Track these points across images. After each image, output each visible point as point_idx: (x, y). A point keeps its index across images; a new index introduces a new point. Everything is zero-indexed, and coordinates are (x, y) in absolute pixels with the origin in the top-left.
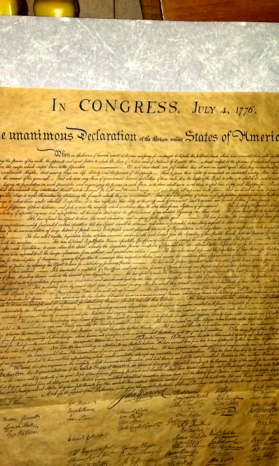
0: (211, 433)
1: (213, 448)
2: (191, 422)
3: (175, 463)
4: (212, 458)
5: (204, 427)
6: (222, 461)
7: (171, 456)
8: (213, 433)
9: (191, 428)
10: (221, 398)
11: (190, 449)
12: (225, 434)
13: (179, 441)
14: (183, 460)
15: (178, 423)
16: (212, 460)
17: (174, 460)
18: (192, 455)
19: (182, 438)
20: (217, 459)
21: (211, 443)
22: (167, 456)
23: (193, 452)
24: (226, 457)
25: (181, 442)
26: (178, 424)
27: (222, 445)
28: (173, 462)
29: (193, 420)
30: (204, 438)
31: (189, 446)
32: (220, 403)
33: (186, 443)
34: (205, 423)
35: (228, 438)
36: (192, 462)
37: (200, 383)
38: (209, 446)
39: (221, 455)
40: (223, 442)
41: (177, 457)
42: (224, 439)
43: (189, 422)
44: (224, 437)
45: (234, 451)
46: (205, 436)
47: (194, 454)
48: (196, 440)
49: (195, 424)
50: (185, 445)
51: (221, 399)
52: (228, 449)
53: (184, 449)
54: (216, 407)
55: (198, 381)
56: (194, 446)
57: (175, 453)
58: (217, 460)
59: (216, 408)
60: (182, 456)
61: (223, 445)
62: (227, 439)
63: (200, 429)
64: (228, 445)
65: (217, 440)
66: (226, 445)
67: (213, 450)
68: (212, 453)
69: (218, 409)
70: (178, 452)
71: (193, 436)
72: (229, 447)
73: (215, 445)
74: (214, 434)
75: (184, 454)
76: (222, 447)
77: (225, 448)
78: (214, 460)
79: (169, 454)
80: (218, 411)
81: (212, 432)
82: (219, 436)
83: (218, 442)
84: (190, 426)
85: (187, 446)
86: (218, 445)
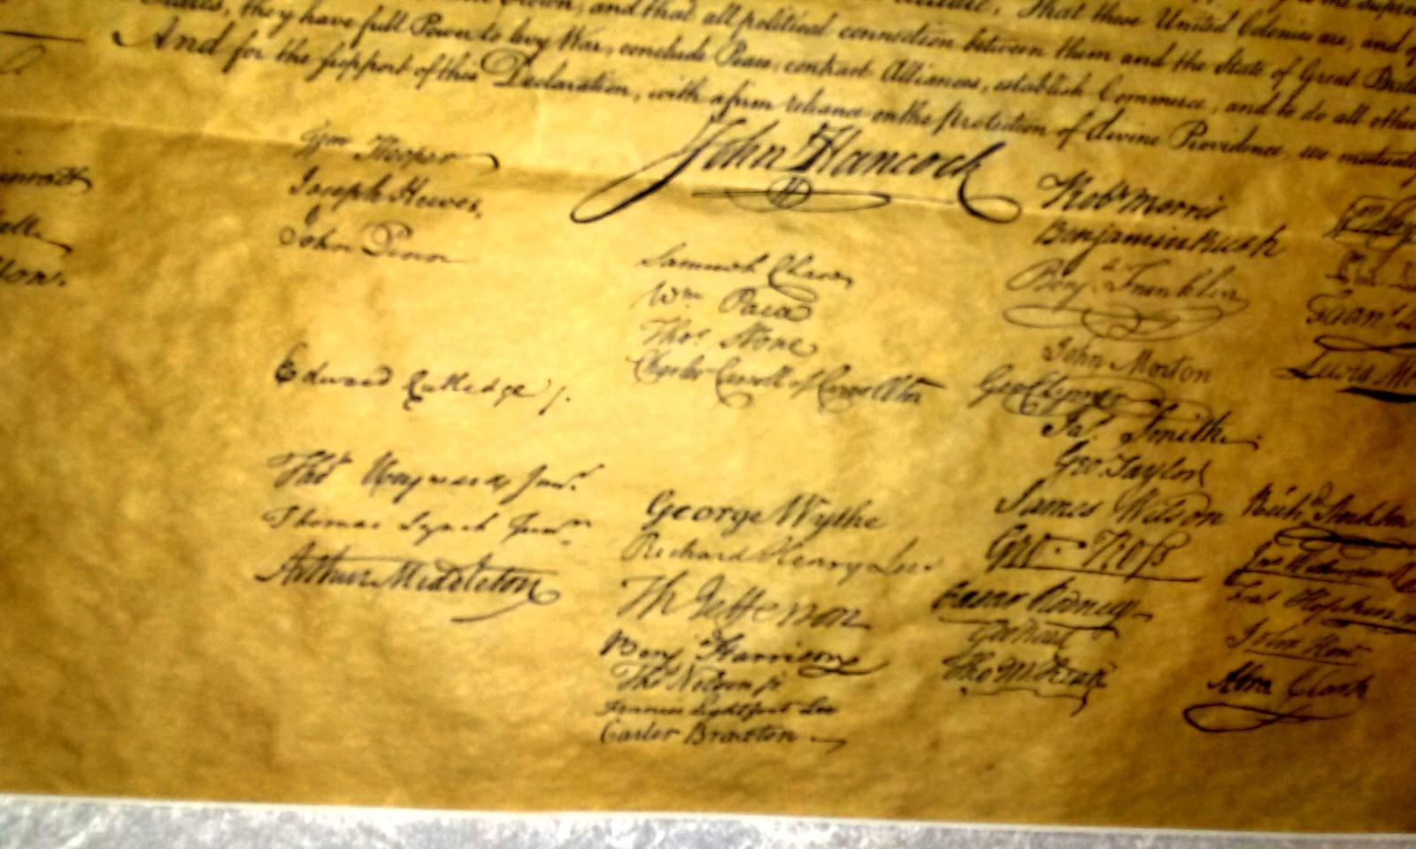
0: (1260, 502)
1: (1256, 600)
2: (1139, 407)
3: (993, 663)
4: (1236, 661)
5: (1221, 454)
6: (1292, 693)
7: (969, 614)
8: (1269, 506)
9: (1129, 451)
10: (1365, 272)
11: (1106, 590)
12: (1348, 518)
13: (1038, 525)
14: (1049, 651)
15: (1044, 403)
16: (1232, 676)
17: (986, 646)
18: (1107, 627)
19: (1061, 508)
20: (1266, 674)
21: (1245, 570)
22: (946, 611)
23: (1122, 609)
24: (1327, 674)
25: (1048, 537)
26: (1047, 412)
27: (1316, 586)
28: (981, 657)
29: (1155, 402)
30: (1206, 528)
31: (1096, 565)
32: (1350, 304)
33: (1082, 545)
34: (1228, 431)
35: (1361, 552)
36: (1101, 673)
37: (1240, 148)
38: (1229, 581)
39: (1297, 650)
40: (1326, 568)
41: (1005, 630)
42: (1330, 554)
43: (1122, 405)
44: (1333, 538)
45: (1381, 641)
46: (1214, 518)
47: (1121, 625)
48: (1154, 535)
49: (1161, 426)
50: (1073, 557)
51: (1362, 281)
52: (1343, 623)
53: (1063, 586)
54: (1318, 329)
55: (1221, 127)
56: (1130, 568)
57: (1001, 598)
58: (1265, 685)
59: (1317, 341)
60: (1043, 628)
61: (1323, 592)
62: (1350, 551)
63: (1188, 465)
64: (1352, 593)
65: (1292, 552)
66: (1337, 591)
67: (1252, 614)
68: (1240, 635)
69: (1329, 348)
70: (1017, 598)
71: (1136, 508)
72: (1358, 606)
73: (1269, 583)
74: (1276, 512)
75: (1055, 616)
76: (1310, 602)
77: (1327, 614)
78: (1241, 679)
79: (962, 597)
80: (1332, 357)
81: (1265, 493)
82: (1305, 525)
83: (1294, 566)
84: (1127, 438)
85: (1085, 568)
86: (1292, 587)
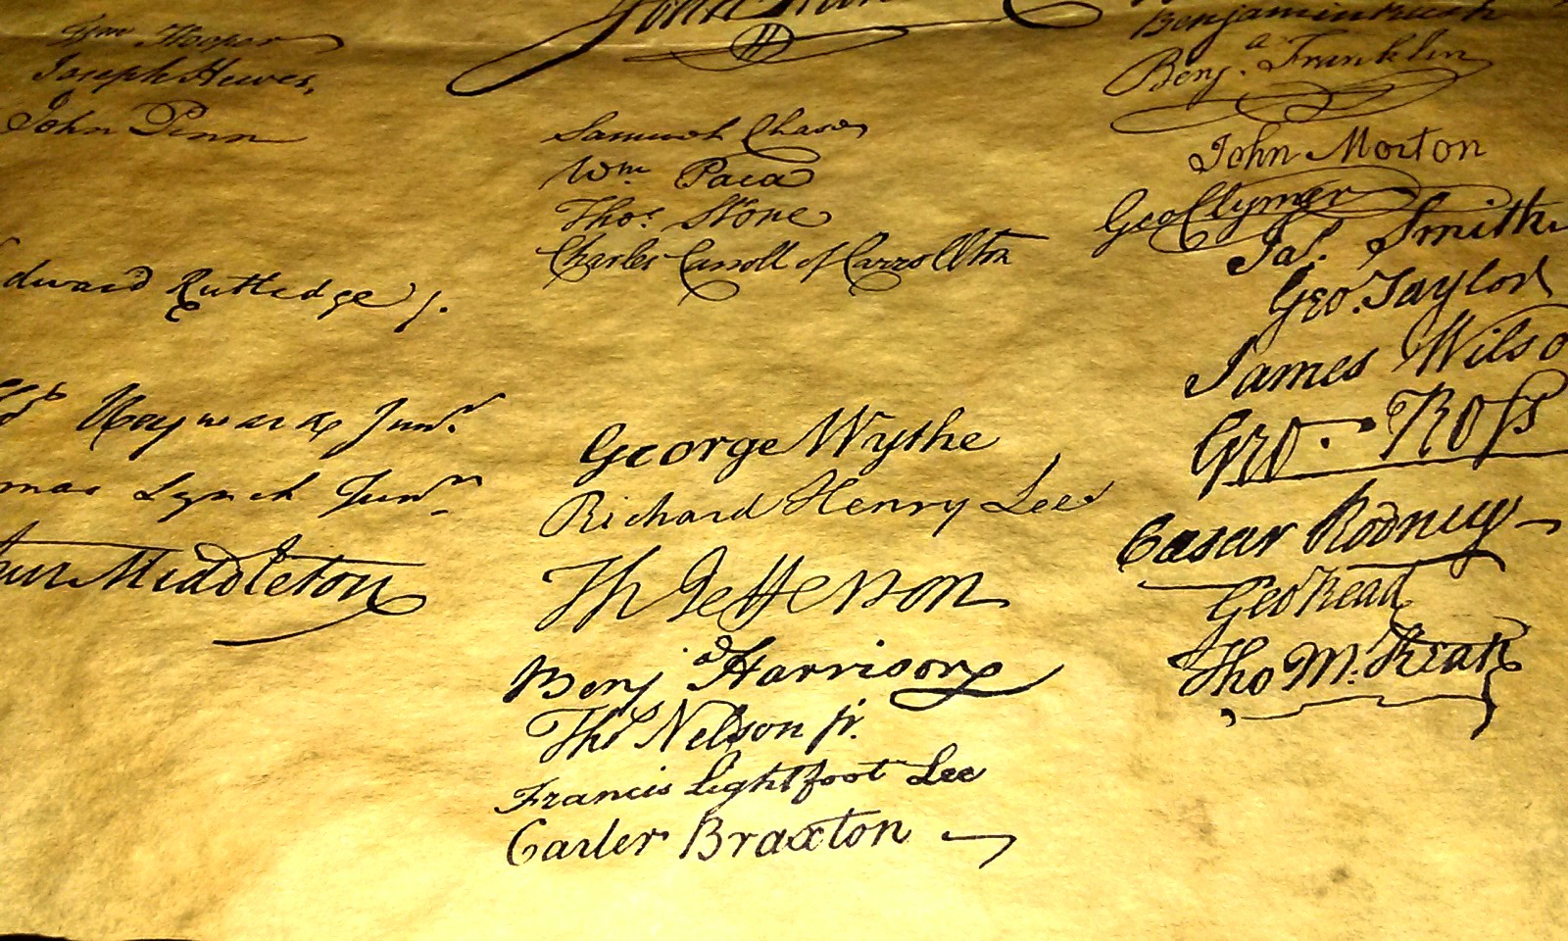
2: (1382, 201)
3: (1272, 657)
11: (1444, 487)
13: (1274, 407)
14: (1376, 620)
15: (1217, 228)
18: (1469, 554)
19: (1306, 374)
22: (1145, 568)
23: (1491, 516)
25: (1298, 423)
26: (1225, 240)
28: (1244, 648)
29: (1406, 191)
31: (1407, 449)
34: (1556, 214)
36: (1500, 642)
43: (1350, 203)
48: (1501, 377)
53: (1359, 498)
56: (1476, 444)
57: (1248, 539)
60: (1351, 580)
63: (1508, 268)
70: (1275, 534)
71: (1444, 349)
75: (1361, 552)
79: (1170, 542)
